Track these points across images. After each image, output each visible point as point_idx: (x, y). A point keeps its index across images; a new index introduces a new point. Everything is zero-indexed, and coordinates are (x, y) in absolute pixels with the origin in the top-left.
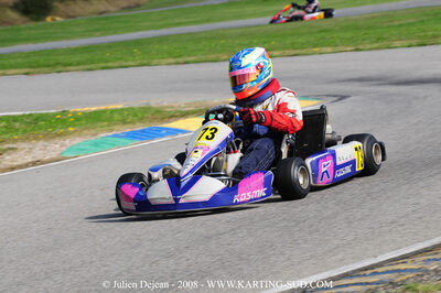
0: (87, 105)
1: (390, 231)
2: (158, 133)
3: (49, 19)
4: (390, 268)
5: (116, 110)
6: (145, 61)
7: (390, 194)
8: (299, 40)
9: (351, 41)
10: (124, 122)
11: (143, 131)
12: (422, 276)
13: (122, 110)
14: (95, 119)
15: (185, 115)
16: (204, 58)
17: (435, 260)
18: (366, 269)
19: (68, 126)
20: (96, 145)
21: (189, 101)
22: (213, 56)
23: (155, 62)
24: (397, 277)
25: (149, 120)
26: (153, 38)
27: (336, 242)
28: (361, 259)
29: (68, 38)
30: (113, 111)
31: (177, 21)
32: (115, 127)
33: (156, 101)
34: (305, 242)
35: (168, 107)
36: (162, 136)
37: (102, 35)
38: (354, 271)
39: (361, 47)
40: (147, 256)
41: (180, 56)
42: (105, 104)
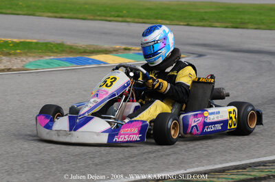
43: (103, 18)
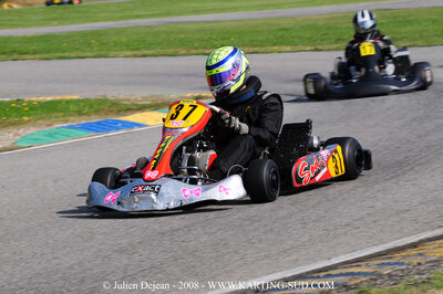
0: (42, 95)
1: (345, 233)
2: (114, 126)
3: (5, 6)
4: (344, 271)
5: (71, 101)
6: (102, 53)
7: (346, 196)
8: (259, 38)
9: (311, 41)
10: (80, 113)
11: (99, 123)
12: (376, 280)
13: (78, 101)
14: (51, 110)
15: (142, 108)
16: (162, 51)
17: (389, 264)
18: (320, 271)
19: (23, 115)
20: (50, 135)
21: (145, 94)
22: (171, 51)
23: (112, 54)
24: (350, 280)
25: (105, 113)
26: (112, 29)
27: (290, 242)
28: (315, 261)
29: (24, 26)
30: (68, 102)
31: (136, 13)
32: (71, 118)
33: (112, 93)
34: (260, 241)
35: (124, 100)
36: (118, 129)
37: (60, 24)
38: (308, 273)
39: (320, 47)
40: (100, 250)
41: (138, 49)
42: (60, 94)
43: (201, 51)
